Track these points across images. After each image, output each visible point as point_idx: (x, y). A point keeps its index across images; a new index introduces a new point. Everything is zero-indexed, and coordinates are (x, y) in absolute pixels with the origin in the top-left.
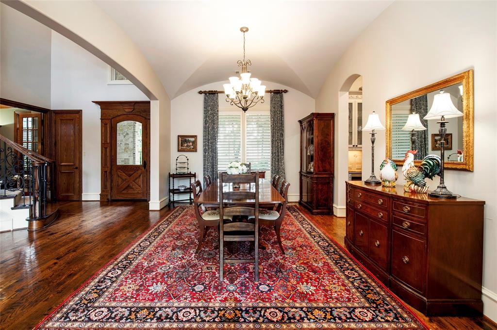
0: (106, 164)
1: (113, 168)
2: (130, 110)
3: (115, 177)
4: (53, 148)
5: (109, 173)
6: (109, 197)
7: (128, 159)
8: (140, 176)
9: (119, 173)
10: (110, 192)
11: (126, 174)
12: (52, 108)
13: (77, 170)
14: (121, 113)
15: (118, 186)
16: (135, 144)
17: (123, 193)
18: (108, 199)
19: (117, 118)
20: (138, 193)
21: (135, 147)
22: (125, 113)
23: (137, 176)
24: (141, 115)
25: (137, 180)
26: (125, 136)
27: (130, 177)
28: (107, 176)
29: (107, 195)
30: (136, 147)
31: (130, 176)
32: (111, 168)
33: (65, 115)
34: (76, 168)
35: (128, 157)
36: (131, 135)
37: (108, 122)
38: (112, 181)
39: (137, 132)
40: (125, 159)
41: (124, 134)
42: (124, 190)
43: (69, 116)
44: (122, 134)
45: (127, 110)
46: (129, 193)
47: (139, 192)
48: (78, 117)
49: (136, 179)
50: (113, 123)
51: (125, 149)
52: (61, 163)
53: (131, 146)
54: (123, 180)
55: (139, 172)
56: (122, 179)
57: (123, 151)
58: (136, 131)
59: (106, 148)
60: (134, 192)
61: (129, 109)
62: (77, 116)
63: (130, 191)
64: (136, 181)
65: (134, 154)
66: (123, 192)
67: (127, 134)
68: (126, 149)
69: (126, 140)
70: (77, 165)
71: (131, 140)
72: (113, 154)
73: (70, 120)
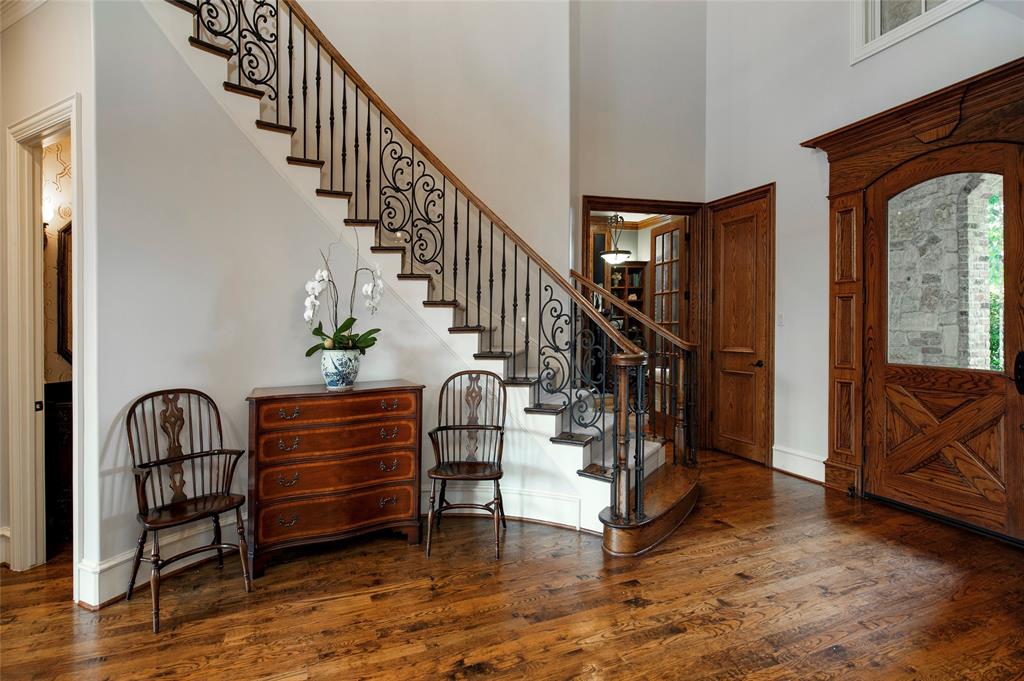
0: (845, 359)
1: (870, 376)
2: (942, 131)
3: (879, 410)
4: (710, 306)
5: (857, 389)
6: (858, 484)
7: (937, 336)
8: (995, 422)
9: (897, 399)
10: (859, 461)
11: (922, 402)
12: (708, 199)
13: (759, 368)
14: (902, 156)
15: (891, 445)
16: (966, 274)
17: (913, 484)
18: (852, 489)
19: (889, 181)
20: (985, 499)
21: (965, 289)
22: (918, 150)
23: (982, 421)
24: (1001, 135)
25: (983, 438)
26: (922, 251)
27: (941, 418)
28: (848, 403)
29: (849, 473)
30: (971, 285)
31: (944, 414)
32: (865, 375)
33: (732, 211)
34: (759, 364)
35: (934, 328)
36: (950, 242)
37: (854, 203)
38: (866, 424)
39: (975, 226)
40: (924, 335)
41: (922, 243)
42: (915, 468)
43: (742, 211)
44: (914, 242)
45: (926, 137)
46: (937, 489)
47: (992, 497)
48: (764, 206)
49: (975, 433)
50: (870, 203)
51: (924, 299)
52: (725, 347)
53: (948, 284)
54: (914, 429)
55: (991, 404)
56: (907, 421)
57: (917, 303)
58: (970, 221)
59: (846, 299)
60: (962, 490)
61: (937, 126)
62: (763, 203)
63: (945, 482)
64: (972, 443)
65: (965, 313)
66: (914, 476)
67: (934, 240)
68: (930, 299)
69: (930, 263)
70: (761, 357)
71: (950, 259)
72: (871, 319)
73: (745, 220)
